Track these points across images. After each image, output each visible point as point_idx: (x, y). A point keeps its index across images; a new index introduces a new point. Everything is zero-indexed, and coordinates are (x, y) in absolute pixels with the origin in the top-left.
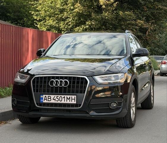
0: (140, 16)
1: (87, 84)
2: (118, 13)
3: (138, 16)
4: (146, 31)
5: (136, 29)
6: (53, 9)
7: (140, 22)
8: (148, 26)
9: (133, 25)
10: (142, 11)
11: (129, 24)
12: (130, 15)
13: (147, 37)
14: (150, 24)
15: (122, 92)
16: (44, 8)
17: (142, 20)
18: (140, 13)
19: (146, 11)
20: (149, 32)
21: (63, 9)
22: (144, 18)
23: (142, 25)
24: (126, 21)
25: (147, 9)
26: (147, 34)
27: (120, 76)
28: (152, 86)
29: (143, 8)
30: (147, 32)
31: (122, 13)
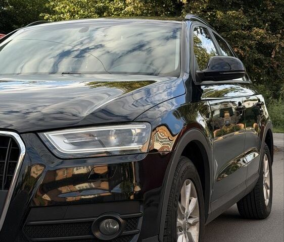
0: (258, 21)
1: (17, 159)
2: (214, 16)
3: (255, 20)
4: (272, 51)
5: (250, 47)
6: (85, 7)
7: (259, 32)
8: (274, 41)
9: (244, 39)
10: (263, 10)
11: (235, 36)
12: (237, 18)
13: (273, 64)
14: (279, 36)
15: (141, 185)
16: (68, 7)
17: (263, 29)
18: (260, 15)
19: (272, 10)
20: (276, 52)
21: (103, 7)
22: (267, 24)
23: (262, 37)
24: (230, 31)
25: (273, 7)
26: (273, 56)
27: (138, 131)
28: (266, 163)
29: (266, 5)
30: (274, 52)
31: (222, 14)
